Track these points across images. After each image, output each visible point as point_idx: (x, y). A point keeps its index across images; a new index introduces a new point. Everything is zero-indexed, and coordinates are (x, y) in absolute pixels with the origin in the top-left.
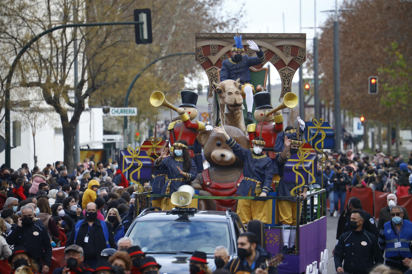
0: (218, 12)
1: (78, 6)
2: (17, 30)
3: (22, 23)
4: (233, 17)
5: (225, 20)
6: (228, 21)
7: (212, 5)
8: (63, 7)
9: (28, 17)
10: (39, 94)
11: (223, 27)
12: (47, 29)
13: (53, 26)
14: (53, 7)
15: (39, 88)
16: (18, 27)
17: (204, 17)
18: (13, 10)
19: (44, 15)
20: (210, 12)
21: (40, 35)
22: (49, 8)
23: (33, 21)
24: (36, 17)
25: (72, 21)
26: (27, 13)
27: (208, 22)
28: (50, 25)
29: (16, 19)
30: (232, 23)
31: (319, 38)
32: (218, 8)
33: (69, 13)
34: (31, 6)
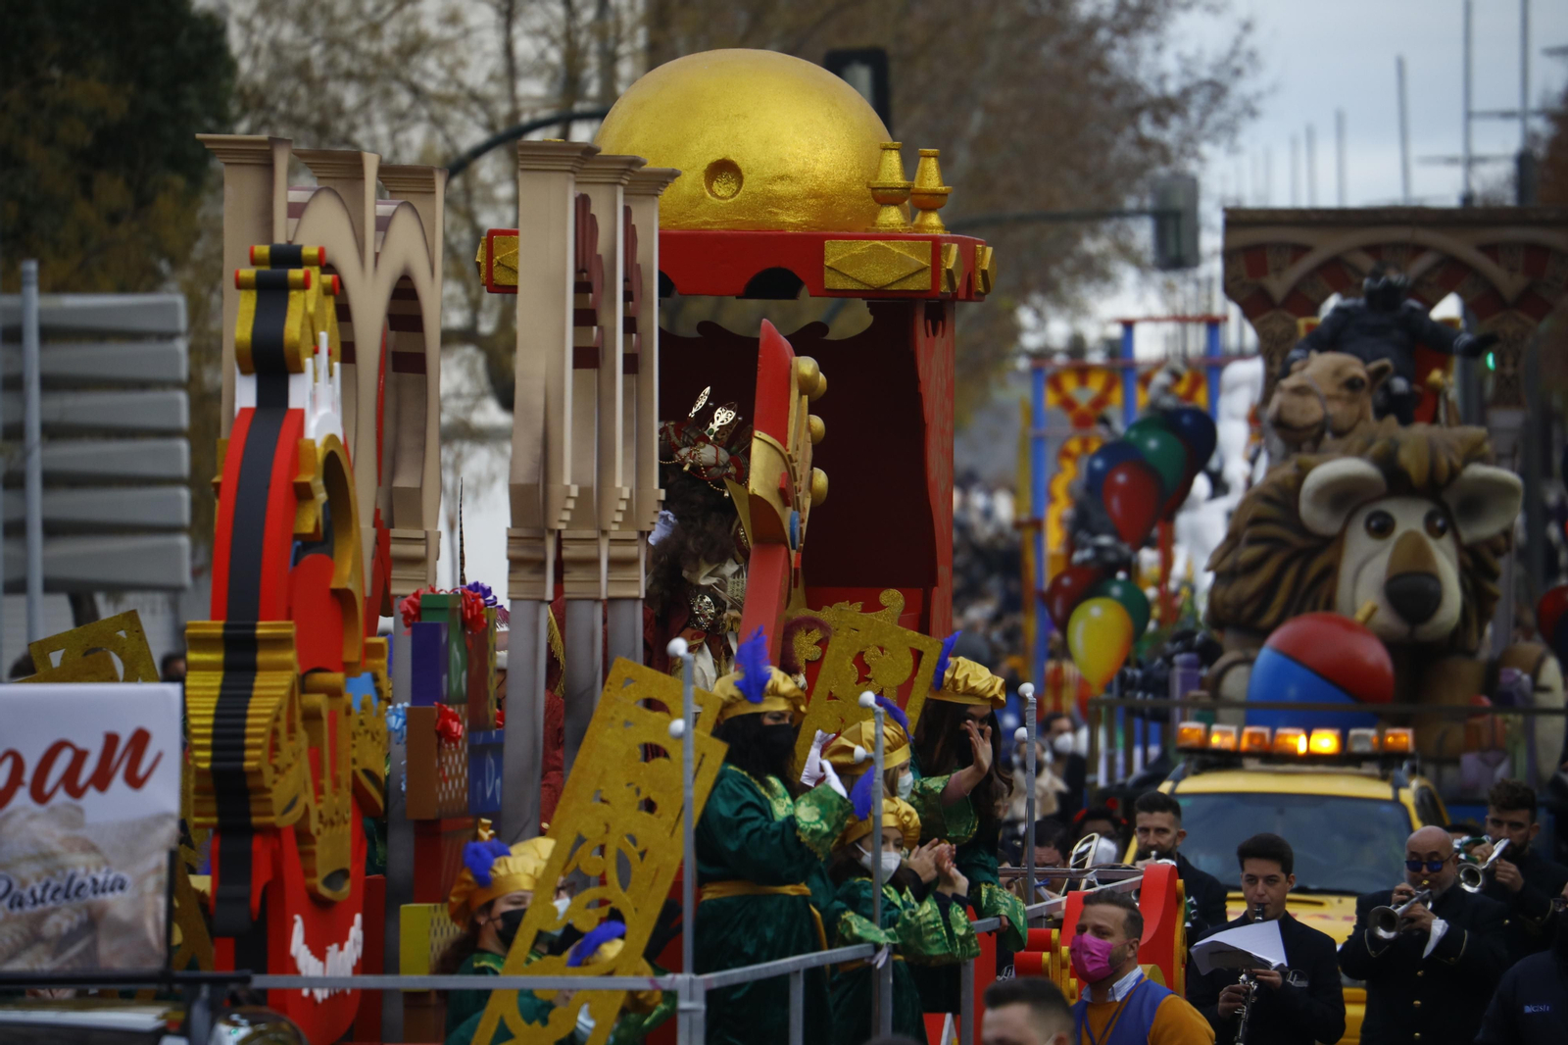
0: (1147, 57)
1: (619, 41)
2: (393, 135)
3: (412, 106)
4: (1205, 74)
5: (1172, 87)
6: (1186, 93)
7: (1123, 31)
8: (563, 45)
9: (431, 86)
10: (471, 373)
11: (1163, 112)
12: (502, 128)
13: (525, 118)
14: (525, 47)
15: (470, 350)
16: (397, 124)
17: (1094, 77)
18: (378, 59)
19: (492, 78)
20: (1118, 57)
21: (478, 152)
22: (508, 50)
23: (450, 101)
24: (461, 85)
25: (592, 100)
26: (431, 71)
27: (1108, 94)
28: (514, 115)
29: (387, 94)
30: (1199, 99)
31: (1540, 151)
32: (1145, 42)
33: (584, 66)
34: (443, 44)
